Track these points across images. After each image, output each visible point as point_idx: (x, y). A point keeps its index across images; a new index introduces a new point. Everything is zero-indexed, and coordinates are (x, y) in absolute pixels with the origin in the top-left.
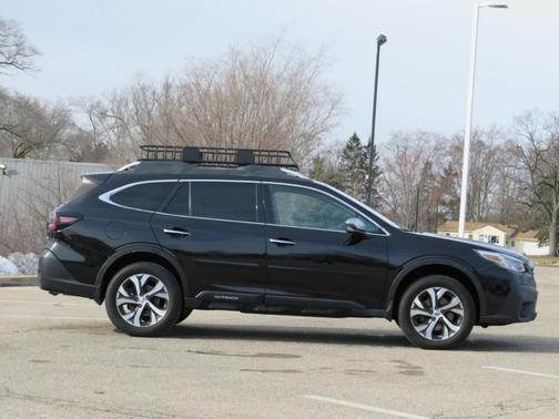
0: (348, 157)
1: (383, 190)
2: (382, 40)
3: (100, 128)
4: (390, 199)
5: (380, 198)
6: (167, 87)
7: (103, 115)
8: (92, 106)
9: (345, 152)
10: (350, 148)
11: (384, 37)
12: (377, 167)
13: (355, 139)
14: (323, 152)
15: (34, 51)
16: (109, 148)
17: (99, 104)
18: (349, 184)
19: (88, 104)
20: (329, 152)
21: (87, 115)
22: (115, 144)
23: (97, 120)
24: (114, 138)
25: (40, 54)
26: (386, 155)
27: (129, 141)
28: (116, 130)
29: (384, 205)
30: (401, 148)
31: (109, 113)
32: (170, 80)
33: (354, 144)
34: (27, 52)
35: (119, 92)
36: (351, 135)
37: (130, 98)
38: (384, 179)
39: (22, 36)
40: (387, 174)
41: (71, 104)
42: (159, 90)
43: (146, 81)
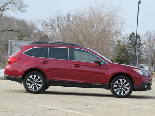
0: (131, 40)
1: (143, 51)
2: (140, 2)
3: (46, 30)
4: (145, 54)
5: (142, 54)
6: (69, 16)
7: (47, 25)
8: (43, 22)
9: (129, 38)
10: (131, 36)
11: (140, 1)
12: (141, 43)
13: (133, 33)
14: (122, 38)
15: (26, 6)
16: (49, 36)
17: (45, 21)
18: (131, 49)
19: (42, 21)
20: (124, 38)
21: (41, 25)
22: (51, 35)
23: (45, 27)
24: (50, 33)
25: (28, 7)
26: (144, 39)
27: (55, 34)
28: (51, 30)
29: (143, 56)
30: (149, 37)
31: (49, 25)
32: (70, 14)
33: (133, 35)
34: (24, 6)
35: (52, 17)
36: (132, 32)
37: (56, 19)
38: (143, 47)
39: (22, 1)
40: (144, 46)
41: (36, 21)
42: (66, 17)
43: (61, 14)
